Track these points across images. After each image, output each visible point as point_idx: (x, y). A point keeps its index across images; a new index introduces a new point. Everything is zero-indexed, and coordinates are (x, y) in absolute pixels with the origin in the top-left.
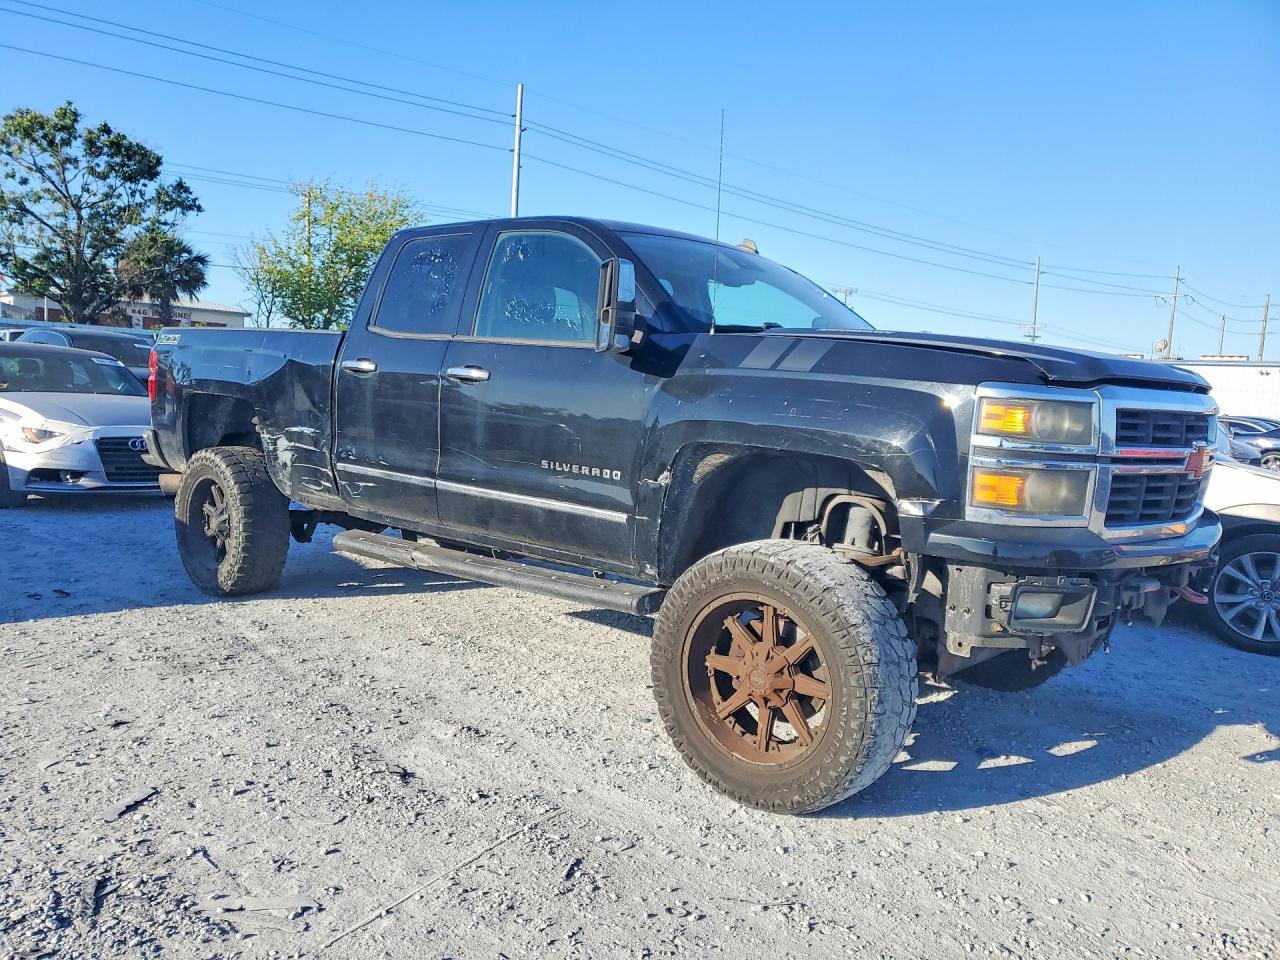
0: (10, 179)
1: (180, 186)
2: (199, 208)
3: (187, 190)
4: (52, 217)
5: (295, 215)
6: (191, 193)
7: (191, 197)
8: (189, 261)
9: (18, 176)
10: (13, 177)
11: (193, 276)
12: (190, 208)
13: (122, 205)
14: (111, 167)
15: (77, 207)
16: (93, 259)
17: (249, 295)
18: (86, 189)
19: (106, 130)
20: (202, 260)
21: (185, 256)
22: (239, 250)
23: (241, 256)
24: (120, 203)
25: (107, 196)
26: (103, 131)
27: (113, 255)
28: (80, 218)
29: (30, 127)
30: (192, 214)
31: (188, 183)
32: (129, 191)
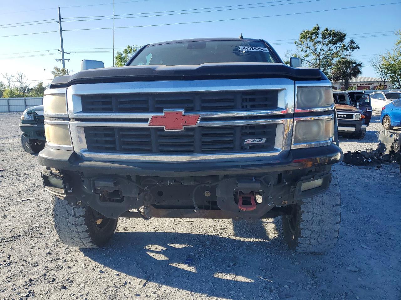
0: (302, 52)
1: (352, 42)
2: (359, 48)
3: (354, 43)
4: (313, 60)
5: (397, 43)
6: (355, 43)
7: (356, 44)
8: (356, 66)
9: (304, 50)
10: (303, 51)
11: (356, 71)
12: (355, 48)
13: (334, 52)
14: (329, 41)
15: (319, 56)
16: (324, 70)
17: (378, 74)
18: (321, 50)
19: (327, 30)
20: (360, 65)
21: (354, 65)
22: (374, 59)
23: (374, 61)
24: (333, 52)
25: (329, 50)
26: (326, 30)
27: (330, 69)
28: (320, 59)
29: (305, 35)
30: (356, 50)
31: (354, 40)
32: (335, 47)
